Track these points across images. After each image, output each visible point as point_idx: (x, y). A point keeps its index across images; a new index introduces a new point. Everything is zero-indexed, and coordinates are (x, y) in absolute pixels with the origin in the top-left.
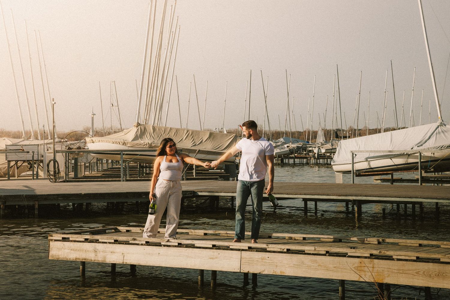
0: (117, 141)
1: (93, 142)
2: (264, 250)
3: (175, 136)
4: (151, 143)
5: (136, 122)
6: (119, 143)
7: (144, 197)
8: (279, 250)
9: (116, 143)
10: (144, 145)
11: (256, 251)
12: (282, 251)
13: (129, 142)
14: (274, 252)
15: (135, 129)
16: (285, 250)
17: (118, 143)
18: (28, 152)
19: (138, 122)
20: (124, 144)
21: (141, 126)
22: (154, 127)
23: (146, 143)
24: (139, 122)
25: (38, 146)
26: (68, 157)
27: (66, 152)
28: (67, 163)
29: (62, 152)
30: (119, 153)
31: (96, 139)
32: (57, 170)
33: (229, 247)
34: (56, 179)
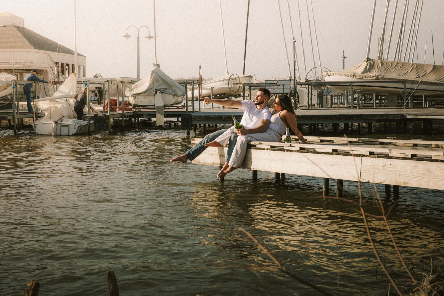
1: (329, 76)
2: (386, 156)
3: (401, 69)
4: (378, 76)
6: (350, 76)
7: (356, 119)
8: (402, 156)
9: (347, 75)
10: (372, 77)
11: (377, 157)
12: (406, 156)
13: (358, 75)
14: (397, 158)
15: (365, 64)
16: (409, 156)
18: (279, 85)
19: (368, 58)
20: (354, 76)
21: (370, 61)
22: (382, 62)
24: (369, 58)
25: (290, 81)
26: (310, 89)
27: (305, 84)
28: (310, 94)
29: (302, 84)
30: (349, 84)
31: (331, 72)
32: (297, 99)
33: (349, 153)
34: (296, 107)
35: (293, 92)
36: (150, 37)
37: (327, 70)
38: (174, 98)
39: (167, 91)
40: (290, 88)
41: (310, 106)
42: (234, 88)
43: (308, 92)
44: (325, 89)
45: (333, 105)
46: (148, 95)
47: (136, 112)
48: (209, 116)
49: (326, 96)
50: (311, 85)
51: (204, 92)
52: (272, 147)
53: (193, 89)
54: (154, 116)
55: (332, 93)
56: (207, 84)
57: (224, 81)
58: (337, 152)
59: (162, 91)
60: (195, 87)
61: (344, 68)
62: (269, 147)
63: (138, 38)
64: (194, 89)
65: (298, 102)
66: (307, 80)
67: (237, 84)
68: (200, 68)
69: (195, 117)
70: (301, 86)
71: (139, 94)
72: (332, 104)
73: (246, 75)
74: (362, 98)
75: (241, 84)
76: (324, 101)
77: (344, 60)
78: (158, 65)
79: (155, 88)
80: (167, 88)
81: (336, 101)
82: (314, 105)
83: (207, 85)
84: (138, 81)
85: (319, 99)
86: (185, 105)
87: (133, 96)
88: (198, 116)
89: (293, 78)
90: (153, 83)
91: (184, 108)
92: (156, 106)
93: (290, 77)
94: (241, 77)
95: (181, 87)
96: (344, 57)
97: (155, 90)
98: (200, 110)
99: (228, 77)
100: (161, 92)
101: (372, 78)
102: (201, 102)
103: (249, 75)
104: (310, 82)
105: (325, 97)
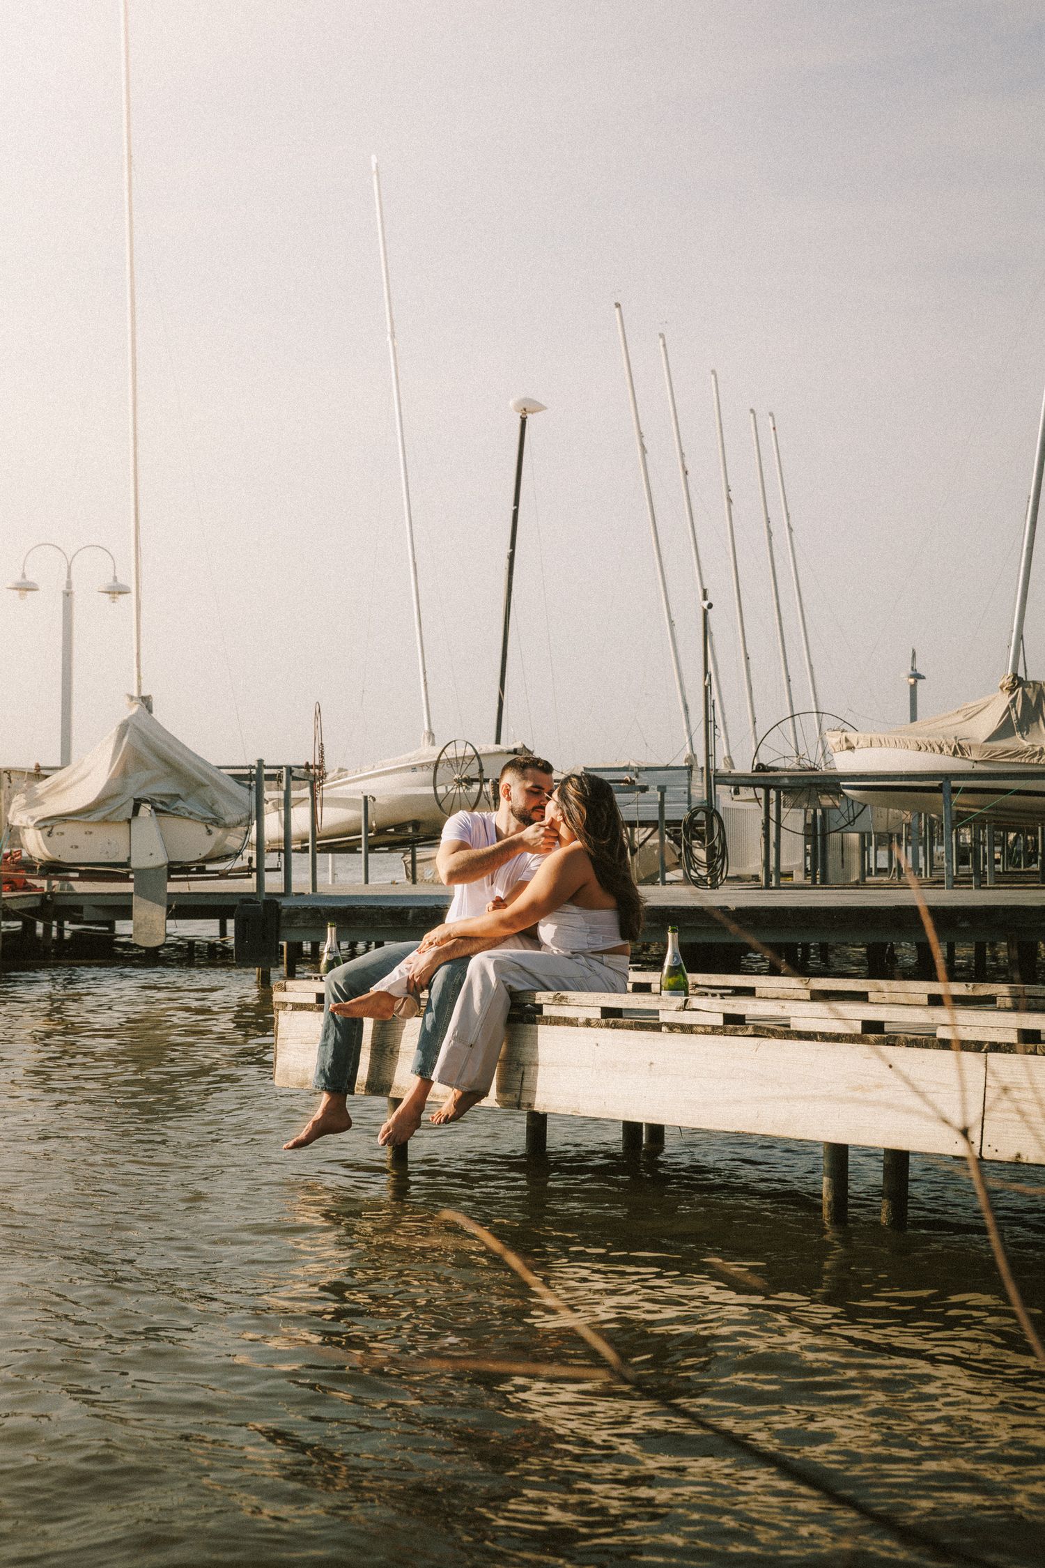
0: (932, 740)
1: (851, 748)
5: (1010, 672)
6: (941, 750)
9: (929, 747)
10: (1033, 755)
13: (976, 745)
15: (1005, 699)
17: (937, 749)
18: (644, 789)
19: (1015, 676)
20: (959, 751)
21: (1027, 690)
23: (1038, 749)
24: (1021, 674)
26: (773, 807)
27: (750, 782)
28: (773, 826)
29: (737, 783)
30: (936, 783)
31: (860, 735)
32: (717, 844)
33: (934, 1035)
34: (714, 878)
35: (700, 816)
36: (116, 591)
37: (845, 725)
38: (210, 832)
39: (180, 804)
40: (689, 802)
41: (775, 876)
42: (457, 796)
43: (762, 817)
44: (835, 807)
45: (870, 874)
46: (105, 821)
47: (52, 894)
48: (352, 908)
49: (838, 835)
50: (778, 788)
51: (332, 817)
52: (608, 1012)
53: (287, 804)
54: (125, 912)
55: (864, 823)
56: (345, 783)
57: (414, 769)
58: (883, 1032)
59: (160, 806)
60: (294, 794)
61: (913, 718)
62: (596, 1014)
63: (68, 595)
64: (293, 803)
65: (724, 854)
66: (759, 764)
67: (470, 781)
68: (318, 713)
69: (295, 913)
70: (737, 792)
71: (64, 818)
72: (865, 872)
73: (507, 745)
74: (992, 852)
75: (487, 780)
76: (833, 856)
77: (913, 688)
78: (146, 702)
79: (133, 791)
80: (182, 794)
81: (884, 863)
82: (790, 875)
83: (346, 787)
84: (61, 768)
85: (809, 847)
86: (254, 865)
87: (42, 825)
88: (306, 909)
89: (701, 762)
90: (123, 773)
91: (250, 877)
92: (134, 864)
93: (692, 758)
94: (484, 755)
95: (241, 792)
96: (917, 676)
97: (132, 803)
98: (314, 889)
99: (429, 753)
100: (157, 810)
101: (1035, 760)
102: (318, 855)
103: (518, 745)
104: (771, 774)
105: (834, 838)
